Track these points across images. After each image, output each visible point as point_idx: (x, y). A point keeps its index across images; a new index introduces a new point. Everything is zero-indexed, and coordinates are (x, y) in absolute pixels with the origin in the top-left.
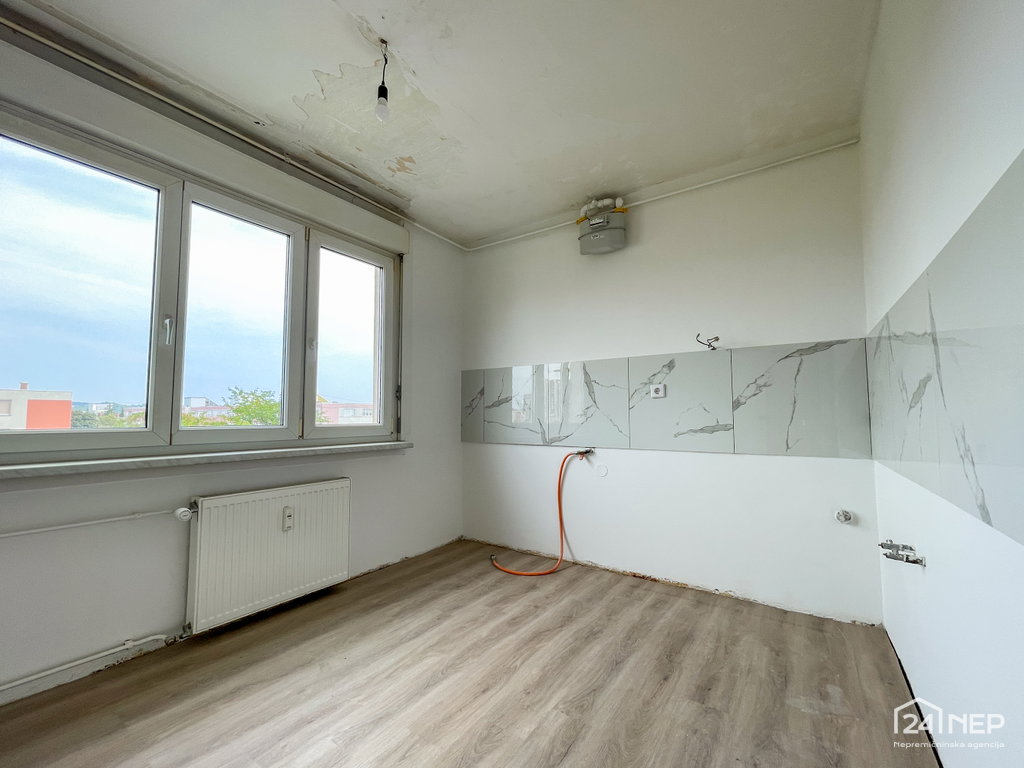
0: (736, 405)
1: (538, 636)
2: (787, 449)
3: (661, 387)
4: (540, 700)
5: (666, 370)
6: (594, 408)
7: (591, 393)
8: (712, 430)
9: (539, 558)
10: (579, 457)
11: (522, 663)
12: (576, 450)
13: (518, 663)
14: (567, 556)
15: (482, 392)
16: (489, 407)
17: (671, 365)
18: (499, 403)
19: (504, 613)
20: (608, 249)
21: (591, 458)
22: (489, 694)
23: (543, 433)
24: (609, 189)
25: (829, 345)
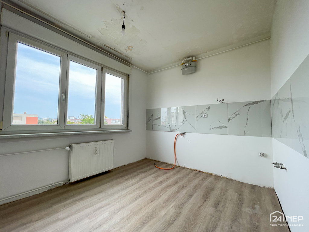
0: (229, 120)
1: (167, 187)
2: (245, 134)
3: (206, 114)
4: (168, 205)
5: (207, 109)
6: (185, 121)
7: (185, 116)
8: (222, 128)
9: (168, 165)
10: (181, 135)
11: (163, 195)
12: (180, 133)
13: (161, 194)
14: (177, 164)
15: (152, 116)
16: (154, 120)
17: (209, 108)
18: (157, 119)
19: (158, 180)
20: (190, 73)
21: (184, 135)
22: (153, 203)
23: (170, 128)
24: (191, 55)
25: (259, 102)
